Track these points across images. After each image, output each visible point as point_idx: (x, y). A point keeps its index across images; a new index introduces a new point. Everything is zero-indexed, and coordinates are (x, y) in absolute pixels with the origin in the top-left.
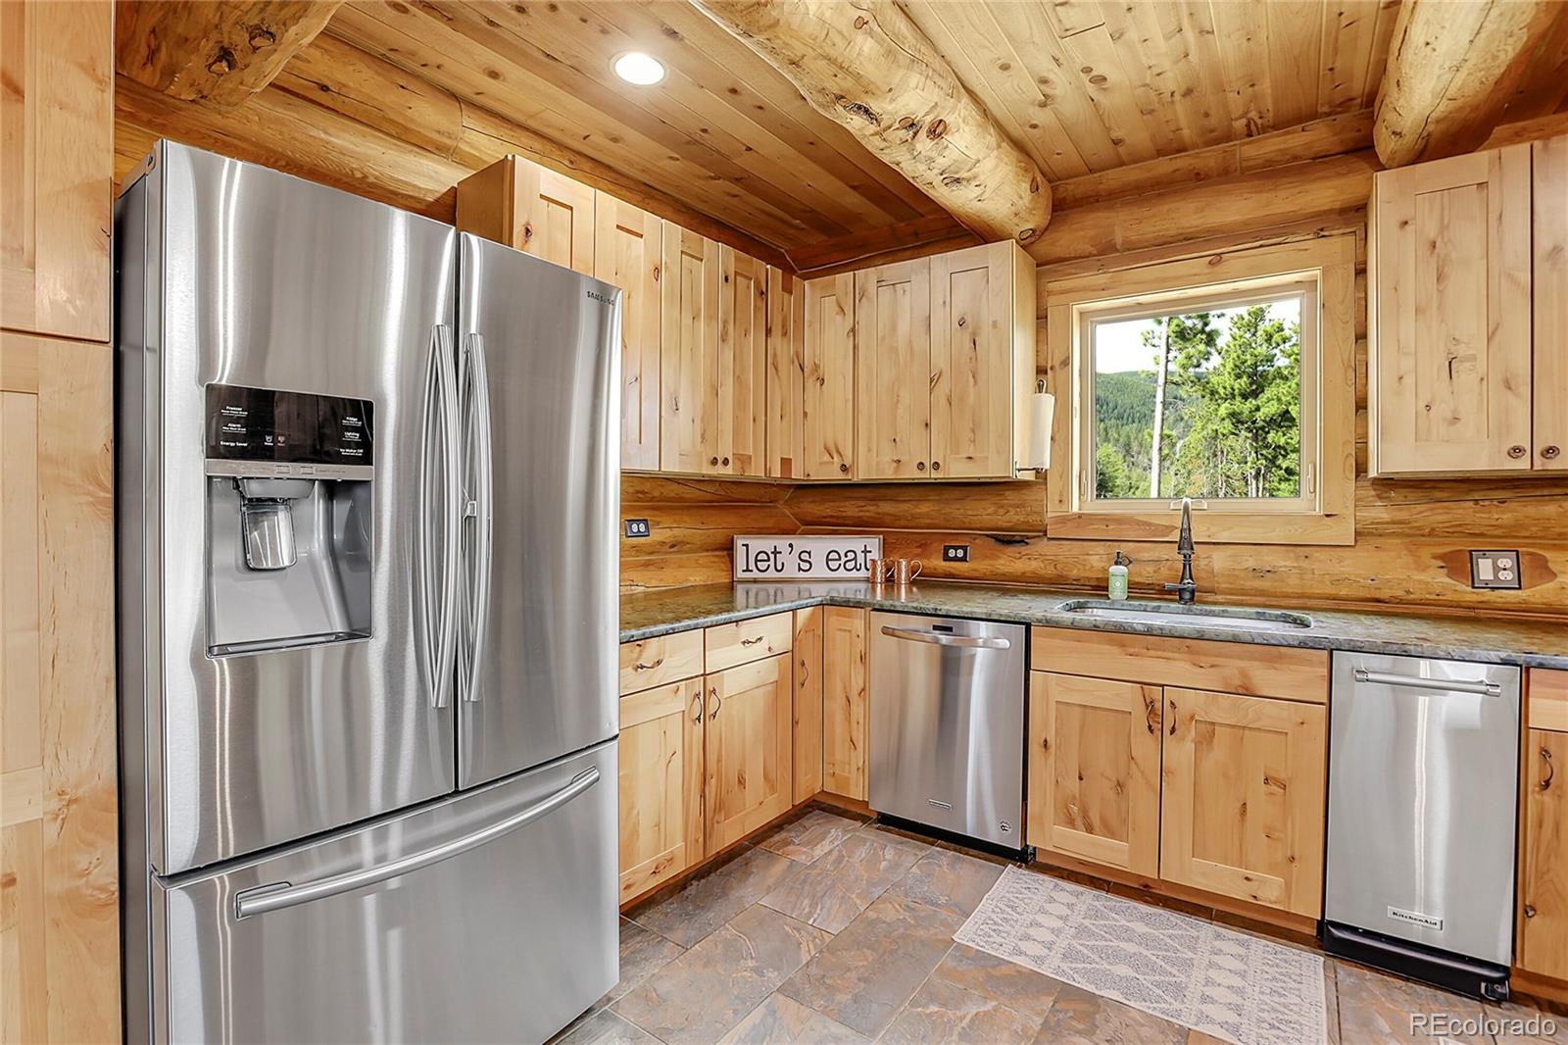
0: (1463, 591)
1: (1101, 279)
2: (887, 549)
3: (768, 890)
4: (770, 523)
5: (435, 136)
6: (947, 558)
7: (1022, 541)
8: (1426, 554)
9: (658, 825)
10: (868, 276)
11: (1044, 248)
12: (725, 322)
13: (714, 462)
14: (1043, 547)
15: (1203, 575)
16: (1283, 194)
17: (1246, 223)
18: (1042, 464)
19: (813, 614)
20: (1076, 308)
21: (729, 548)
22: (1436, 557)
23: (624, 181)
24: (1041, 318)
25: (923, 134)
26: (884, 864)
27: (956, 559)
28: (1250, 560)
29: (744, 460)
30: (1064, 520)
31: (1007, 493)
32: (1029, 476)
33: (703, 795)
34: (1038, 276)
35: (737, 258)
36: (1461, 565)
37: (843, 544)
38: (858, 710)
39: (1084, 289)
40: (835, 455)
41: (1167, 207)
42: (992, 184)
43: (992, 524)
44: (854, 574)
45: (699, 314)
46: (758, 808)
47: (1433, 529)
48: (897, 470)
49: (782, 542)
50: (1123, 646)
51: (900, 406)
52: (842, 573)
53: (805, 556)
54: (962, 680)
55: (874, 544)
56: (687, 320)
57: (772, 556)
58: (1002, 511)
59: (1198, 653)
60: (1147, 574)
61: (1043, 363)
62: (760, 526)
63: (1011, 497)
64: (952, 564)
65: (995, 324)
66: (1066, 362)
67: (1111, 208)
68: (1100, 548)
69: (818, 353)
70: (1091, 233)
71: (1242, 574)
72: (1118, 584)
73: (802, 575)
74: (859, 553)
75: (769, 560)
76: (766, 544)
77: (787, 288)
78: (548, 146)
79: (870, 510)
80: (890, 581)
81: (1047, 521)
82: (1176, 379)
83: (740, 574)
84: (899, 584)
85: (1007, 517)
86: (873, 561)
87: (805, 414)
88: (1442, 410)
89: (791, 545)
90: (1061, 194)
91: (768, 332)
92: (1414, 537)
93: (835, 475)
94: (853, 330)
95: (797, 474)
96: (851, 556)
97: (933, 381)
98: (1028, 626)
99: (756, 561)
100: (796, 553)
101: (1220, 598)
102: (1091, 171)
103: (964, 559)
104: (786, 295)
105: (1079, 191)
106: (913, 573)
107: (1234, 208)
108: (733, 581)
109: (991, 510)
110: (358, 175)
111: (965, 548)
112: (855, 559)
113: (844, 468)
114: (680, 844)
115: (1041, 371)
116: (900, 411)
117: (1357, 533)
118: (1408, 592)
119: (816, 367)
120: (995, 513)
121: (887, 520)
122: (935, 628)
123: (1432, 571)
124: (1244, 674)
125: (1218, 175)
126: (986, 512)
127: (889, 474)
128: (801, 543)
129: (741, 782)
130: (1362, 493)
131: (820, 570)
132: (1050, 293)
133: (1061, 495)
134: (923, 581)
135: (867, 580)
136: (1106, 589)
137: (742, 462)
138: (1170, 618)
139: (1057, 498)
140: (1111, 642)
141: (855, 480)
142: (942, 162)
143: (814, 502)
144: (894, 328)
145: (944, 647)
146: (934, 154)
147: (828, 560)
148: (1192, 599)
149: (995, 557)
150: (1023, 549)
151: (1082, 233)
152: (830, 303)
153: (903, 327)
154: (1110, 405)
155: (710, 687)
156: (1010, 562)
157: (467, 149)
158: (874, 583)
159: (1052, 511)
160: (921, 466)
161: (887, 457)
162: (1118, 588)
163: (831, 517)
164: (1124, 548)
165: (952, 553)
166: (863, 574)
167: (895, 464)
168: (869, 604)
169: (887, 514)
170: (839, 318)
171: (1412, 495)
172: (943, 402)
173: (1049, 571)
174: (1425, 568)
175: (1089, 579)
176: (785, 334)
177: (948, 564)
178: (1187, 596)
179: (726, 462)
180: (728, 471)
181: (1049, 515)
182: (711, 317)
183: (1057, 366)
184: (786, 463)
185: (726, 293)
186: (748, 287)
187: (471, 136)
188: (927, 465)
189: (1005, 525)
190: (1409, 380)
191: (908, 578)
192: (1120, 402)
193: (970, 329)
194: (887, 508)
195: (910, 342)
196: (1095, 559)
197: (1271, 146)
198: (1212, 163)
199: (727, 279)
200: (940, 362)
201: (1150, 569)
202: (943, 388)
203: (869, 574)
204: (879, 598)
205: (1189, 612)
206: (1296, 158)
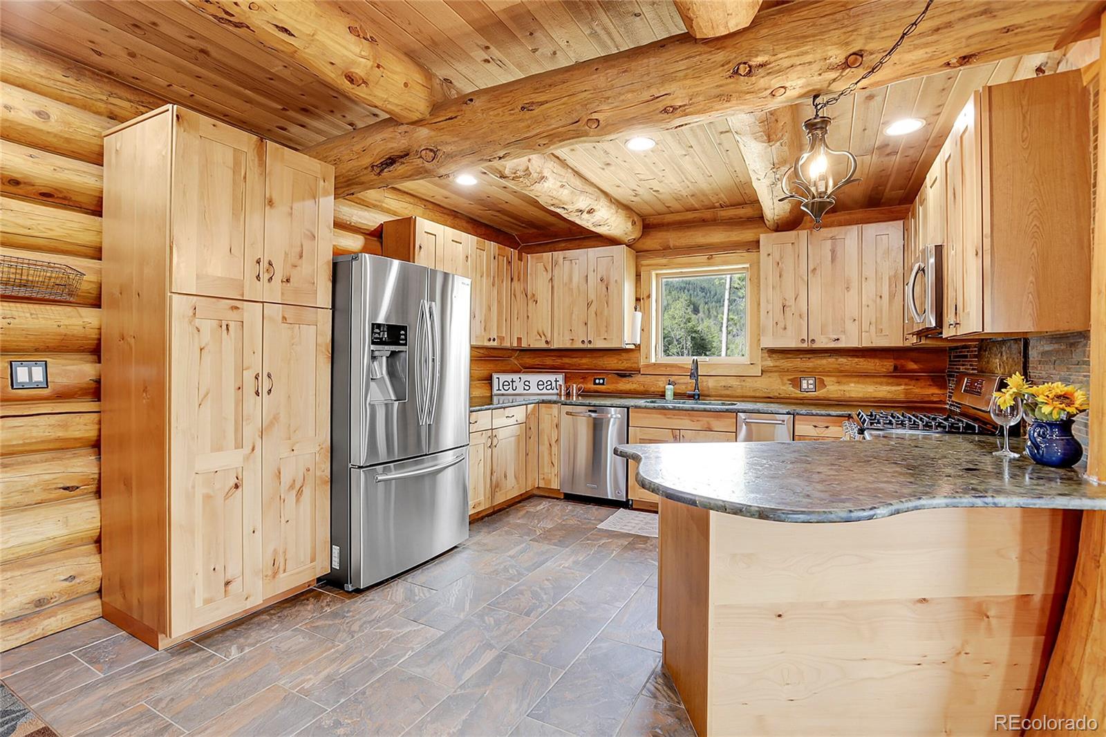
0: (796, 393)
1: (664, 261)
2: (566, 380)
3: (519, 518)
4: (509, 368)
5: (374, 202)
6: (595, 384)
7: (630, 376)
8: (785, 379)
9: (475, 488)
10: (559, 255)
11: (639, 246)
12: (494, 277)
13: (490, 340)
14: (639, 378)
15: (705, 389)
16: (735, 233)
17: (722, 243)
18: (636, 341)
19: (534, 407)
20: (654, 273)
21: (489, 379)
22: (789, 380)
23: (445, 211)
24: (638, 276)
25: (585, 213)
26: (567, 511)
27: (599, 384)
28: (723, 382)
29: (502, 339)
30: (648, 366)
31: (623, 354)
32: (632, 347)
33: (491, 479)
34: (637, 257)
35: (499, 248)
36: (796, 383)
37: (545, 377)
38: (554, 449)
39: (657, 265)
40: (543, 337)
41: (690, 233)
42: (614, 225)
43: (616, 368)
44: (551, 391)
45: (483, 274)
46: (511, 489)
47: (788, 369)
48: (572, 343)
49: (516, 377)
50: (665, 415)
51: (574, 315)
52: (545, 391)
53: (527, 383)
54: (604, 432)
55: (560, 377)
56: (479, 276)
57: (511, 383)
58: (620, 362)
59: (693, 416)
60: (682, 389)
61: (638, 296)
62: (504, 369)
63: (625, 355)
64: (598, 386)
65: (616, 281)
66: (649, 297)
67: (668, 231)
68: (663, 378)
69: (534, 289)
70: (660, 241)
71: (720, 388)
72: (669, 393)
73: (525, 392)
74: (553, 382)
75: (509, 385)
76: (509, 377)
77: (520, 259)
78: (416, 200)
79: (558, 362)
80: (568, 395)
81: (640, 366)
82: (736, 286)
83: (495, 392)
84: (573, 396)
85: (623, 365)
86: (561, 386)
87: (528, 317)
88: (781, 325)
89: (520, 378)
90: (647, 222)
91: (512, 279)
92: (782, 372)
93: (543, 345)
94: (551, 279)
95: (524, 345)
96: (549, 383)
97: (589, 305)
98: (628, 408)
99: (503, 385)
100: (523, 381)
101: (712, 399)
102: (659, 214)
103: (603, 384)
104: (520, 262)
105: (655, 222)
106: (579, 391)
107: (717, 236)
108: (492, 395)
109: (615, 362)
110: (348, 223)
111: (603, 379)
112: (551, 384)
113: (547, 342)
114: (483, 498)
115: (638, 300)
116: (574, 317)
117: (762, 371)
118: (779, 394)
119: (534, 295)
120: (617, 363)
121: (567, 366)
122: (590, 411)
123: (787, 386)
124: (708, 423)
125: (712, 221)
126: (612, 363)
127: (568, 345)
128: (525, 377)
129: (505, 476)
130: (764, 355)
131: (534, 390)
132: (642, 265)
133: (646, 355)
134: (584, 394)
135: (557, 394)
136: (664, 396)
137: (501, 340)
138: (689, 404)
139: (645, 357)
140: (660, 414)
141: (552, 348)
142: (593, 220)
143: (530, 358)
144: (571, 279)
145: (595, 419)
146: (590, 218)
147: (538, 385)
148: (698, 398)
149: (618, 383)
150: (630, 379)
151: (656, 241)
152: (540, 266)
153: (576, 279)
154: (712, 293)
155: (494, 435)
156: (624, 385)
157: (386, 206)
158: (561, 395)
159: (642, 362)
160: (583, 342)
161: (567, 338)
162: (669, 395)
163: (538, 365)
164: (673, 379)
165: (597, 381)
166: (555, 391)
167: (571, 341)
168: (560, 402)
169: (568, 364)
170: (545, 273)
171: (781, 356)
172: (593, 313)
173: (642, 388)
174: (784, 384)
175: (658, 392)
176: (519, 280)
177: (595, 386)
178: (697, 397)
179: (494, 340)
180: (494, 344)
181: (642, 364)
182: (488, 275)
183: (645, 298)
184: (519, 339)
185: (494, 264)
186: (504, 260)
187: (387, 200)
188: (586, 342)
189: (622, 368)
190: (770, 313)
191: (577, 393)
192: (718, 291)
193: (605, 283)
194: (566, 360)
195: (578, 287)
196: (661, 383)
197: (732, 212)
198: (709, 216)
199: (494, 258)
200: (592, 296)
201: (684, 387)
202: (593, 308)
203: (558, 392)
204: (563, 399)
205: (697, 403)
206: (741, 218)
